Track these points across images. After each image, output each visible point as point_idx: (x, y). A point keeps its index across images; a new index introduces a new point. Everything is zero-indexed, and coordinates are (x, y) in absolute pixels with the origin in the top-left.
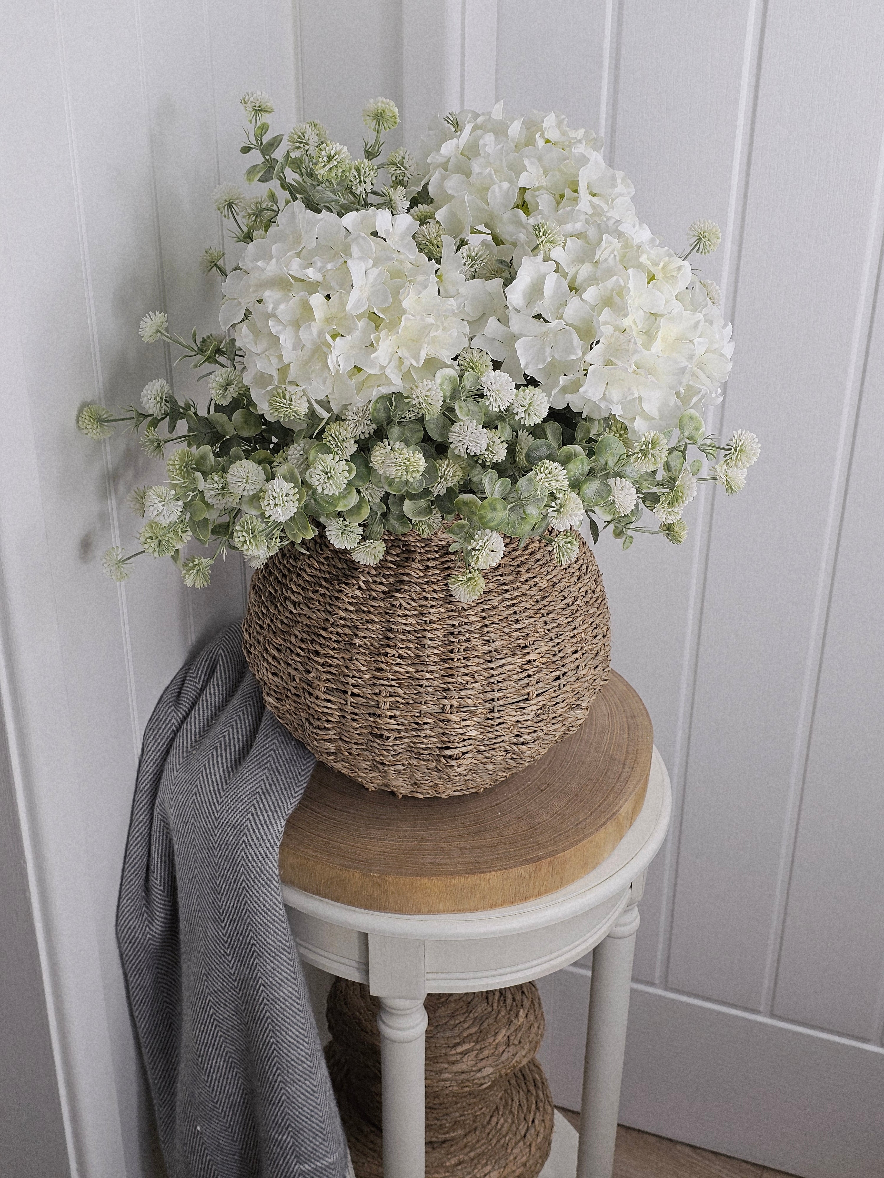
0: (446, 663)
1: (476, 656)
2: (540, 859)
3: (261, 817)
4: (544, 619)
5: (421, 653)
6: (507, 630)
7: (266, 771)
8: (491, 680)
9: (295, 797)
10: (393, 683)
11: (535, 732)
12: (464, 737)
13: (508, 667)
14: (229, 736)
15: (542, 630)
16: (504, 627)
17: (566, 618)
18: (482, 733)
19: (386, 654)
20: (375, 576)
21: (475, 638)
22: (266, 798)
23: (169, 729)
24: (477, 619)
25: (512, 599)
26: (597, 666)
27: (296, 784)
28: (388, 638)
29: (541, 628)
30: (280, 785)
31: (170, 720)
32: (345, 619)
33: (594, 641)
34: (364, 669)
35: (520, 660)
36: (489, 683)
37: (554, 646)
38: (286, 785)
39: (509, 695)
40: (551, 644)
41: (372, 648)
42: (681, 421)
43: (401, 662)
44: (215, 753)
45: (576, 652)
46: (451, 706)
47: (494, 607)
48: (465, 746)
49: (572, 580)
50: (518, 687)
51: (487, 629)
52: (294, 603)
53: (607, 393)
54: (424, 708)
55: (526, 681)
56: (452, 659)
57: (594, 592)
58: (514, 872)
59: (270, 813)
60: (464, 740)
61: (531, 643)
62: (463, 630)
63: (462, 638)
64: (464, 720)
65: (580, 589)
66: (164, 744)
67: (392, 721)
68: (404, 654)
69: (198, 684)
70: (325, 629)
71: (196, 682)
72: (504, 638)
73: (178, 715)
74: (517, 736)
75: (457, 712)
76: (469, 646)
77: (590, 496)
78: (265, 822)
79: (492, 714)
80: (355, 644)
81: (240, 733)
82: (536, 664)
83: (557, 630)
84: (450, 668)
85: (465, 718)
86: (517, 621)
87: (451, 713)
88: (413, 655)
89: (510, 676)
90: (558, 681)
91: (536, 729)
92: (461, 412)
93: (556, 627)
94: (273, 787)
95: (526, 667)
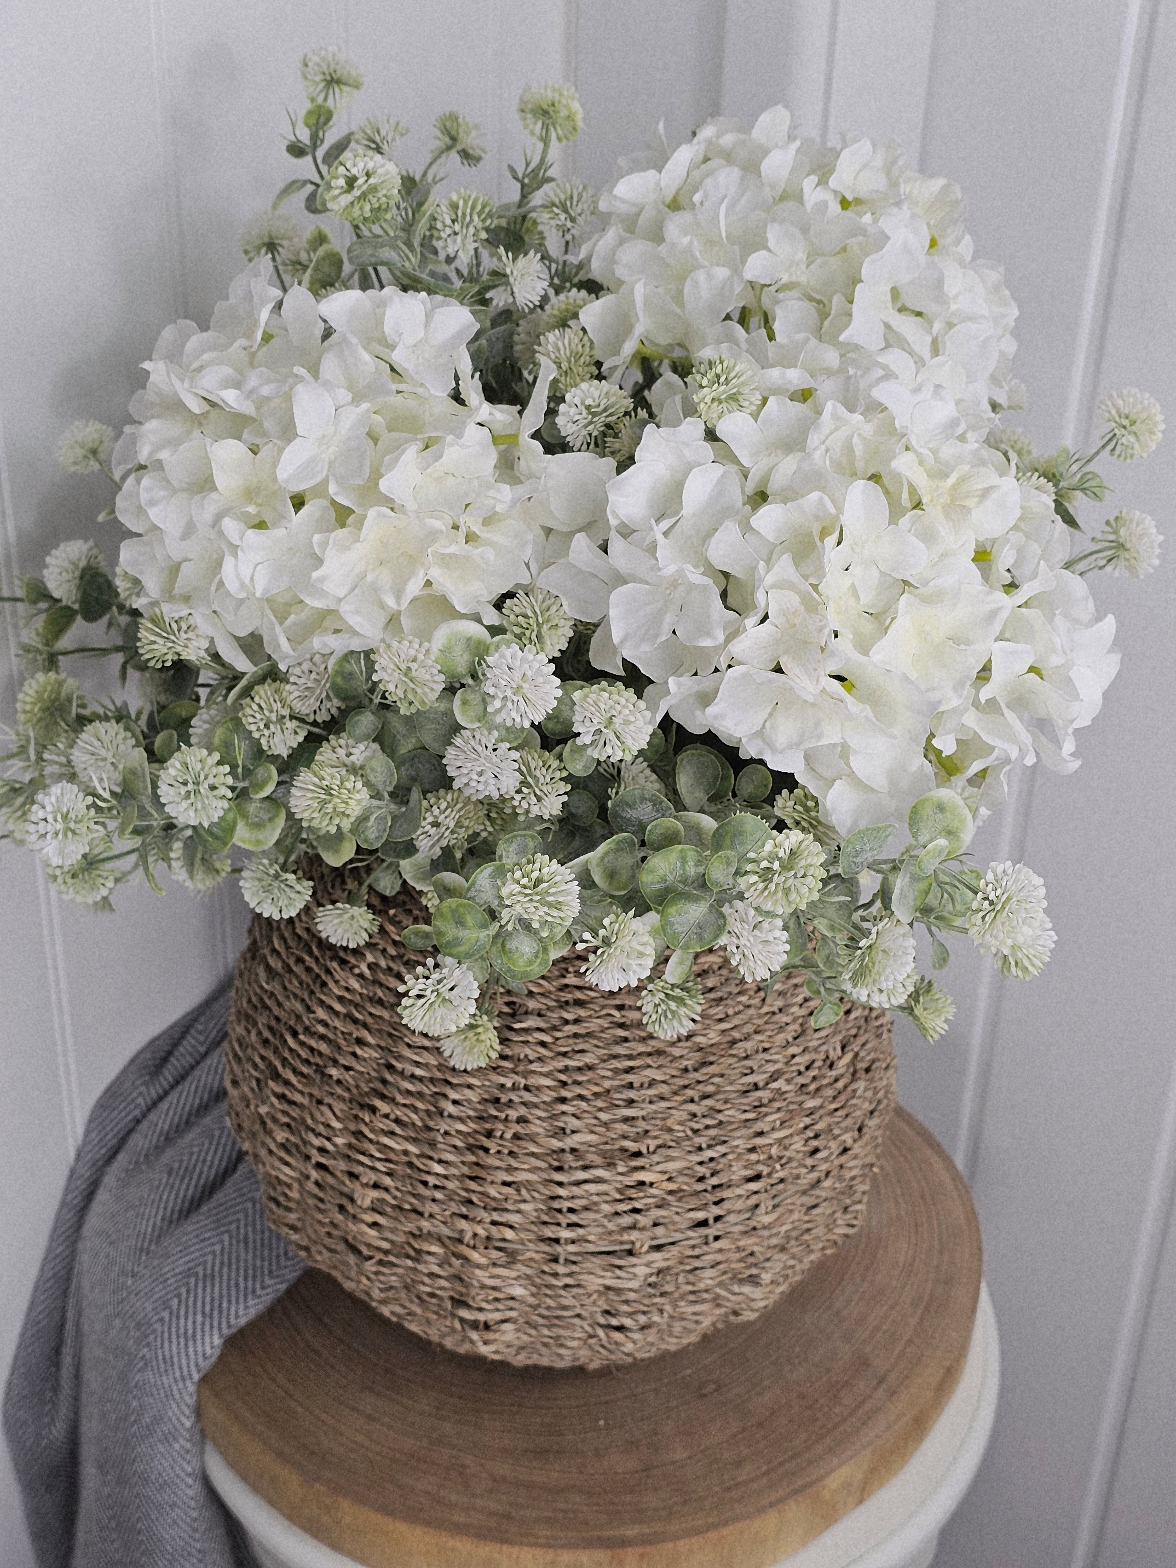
0: (473, 1153)
1: (533, 1154)
2: (623, 1543)
3: (182, 1321)
4: (692, 1107)
5: (431, 1124)
6: (604, 1116)
7: (226, 1237)
8: (556, 1205)
10: (379, 1165)
11: (644, 1312)
12: (498, 1295)
13: (593, 1188)
14: (199, 1156)
15: (682, 1128)
16: (600, 1109)
17: (745, 1111)
18: (533, 1295)
19: (373, 1110)
20: (393, 958)
21: (539, 1118)
22: (204, 1287)
23: (130, 1112)
24: (549, 1082)
25: (630, 1057)
27: (270, 1272)
28: (384, 1082)
29: (680, 1123)
30: (238, 1269)
31: (134, 1099)
32: (326, 1025)
33: (809, 1162)
34: (337, 1125)
35: (620, 1178)
36: (550, 1209)
37: (701, 1163)
38: (250, 1272)
39: (591, 1238)
40: (696, 1158)
41: (355, 1091)
42: (915, 811)
43: (398, 1130)
44: (164, 1181)
45: (757, 1177)
46: (475, 1235)
47: (590, 1068)
48: (498, 1310)
49: (780, 1039)
50: (611, 1226)
51: (564, 1107)
53: (768, 725)
54: (425, 1225)
55: (627, 1220)
56: (487, 1150)
59: (199, 1318)
60: (497, 1300)
61: (652, 1149)
62: (516, 1099)
63: (513, 1114)
64: (494, 1264)
65: (794, 1056)
66: (115, 1136)
67: (373, 1232)
68: (405, 1118)
69: (201, 1043)
70: (295, 1034)
71: (198, 1041)
72: (597, 1129)
73: (149, 1094)
74: (608, 1312)
75: (486, 1248)
76: (522, 1131)
77: (680, 929)
78: (186, 1333)
79: (554, 1266)
80: (331, 1076)
81: (219, 1152)
82: (653, 1191)
83: (713, 1132)
84: (477, 1164)
85: (498, 1262)
86: (631, 1102)
87: (474, 1247)
88: (419, 1123)
89: (595, 1204)
90: (703, 1231)
91: (647, 1308)
92: (463, 713)
93: (714, 1127)
94: (225, 1270)
95: (633, 1193)
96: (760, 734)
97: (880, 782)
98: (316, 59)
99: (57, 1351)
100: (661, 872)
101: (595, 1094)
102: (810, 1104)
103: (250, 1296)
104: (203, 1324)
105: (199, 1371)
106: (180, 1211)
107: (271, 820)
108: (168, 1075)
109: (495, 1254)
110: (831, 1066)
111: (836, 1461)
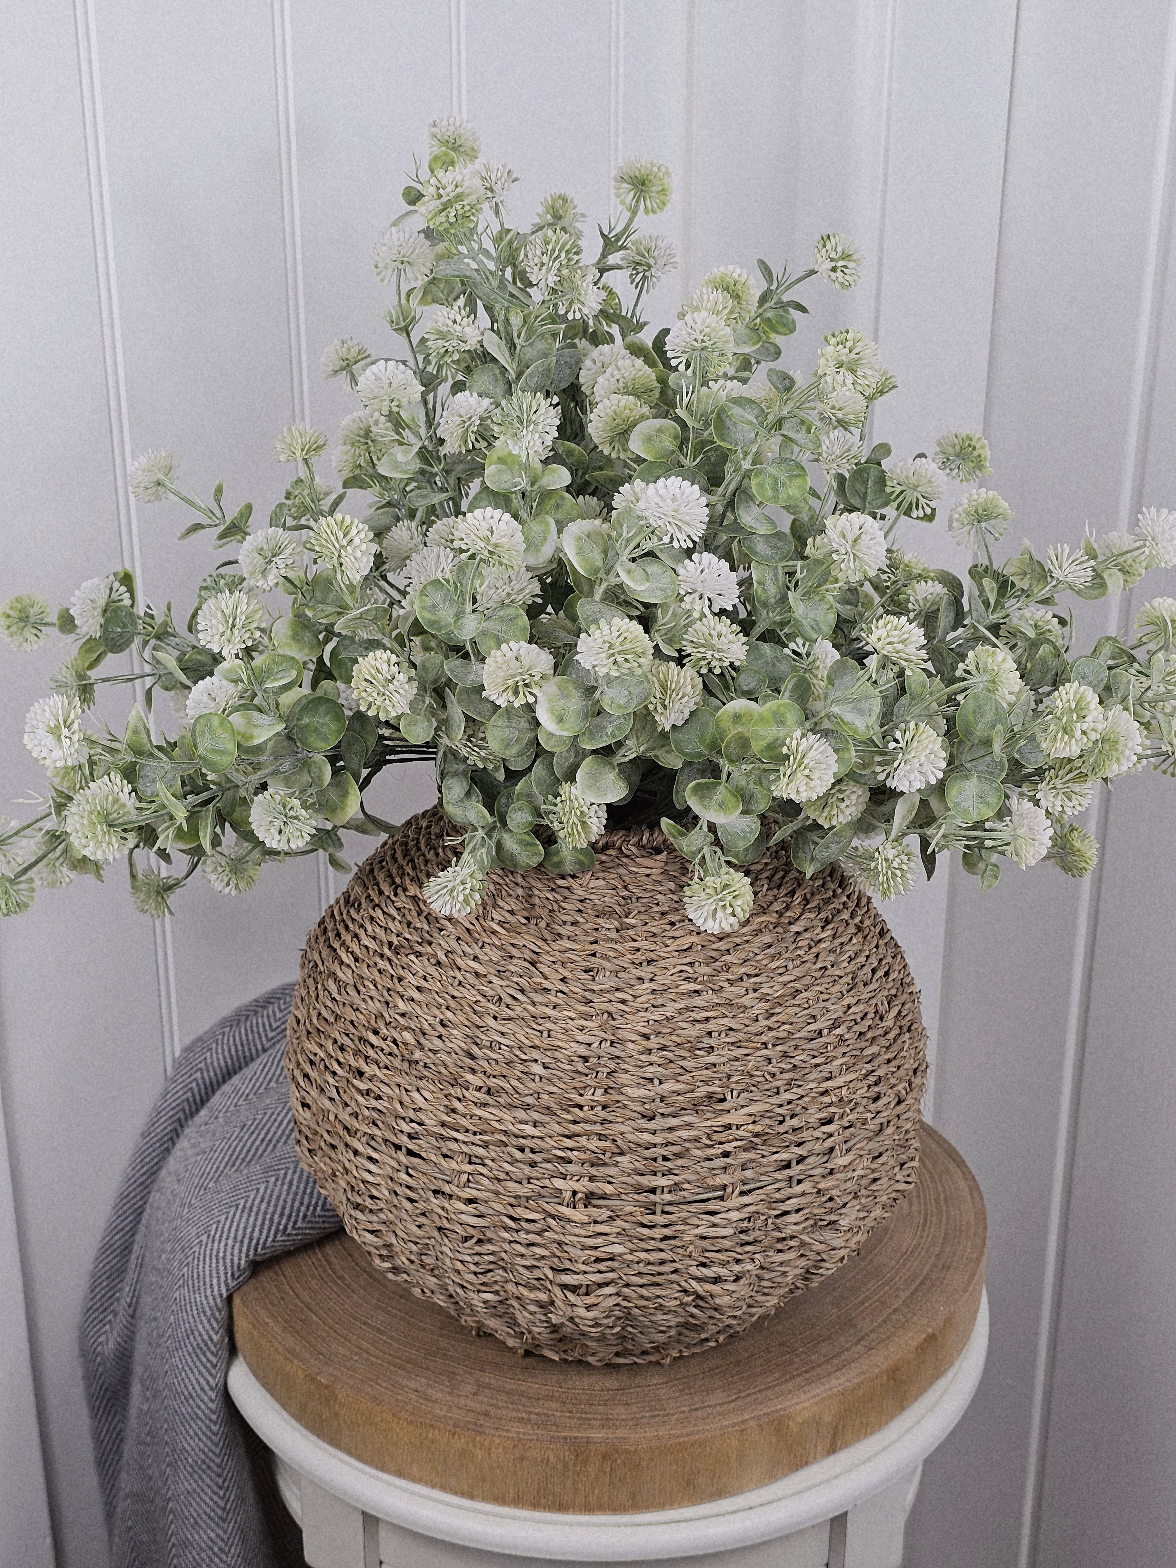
0: (567, 1112)
4: (766, 1052)
10: (475, 1139)
11: (738, 1261)
12: (599, 1255)
13: (685, 1134)
15: (760, 1073)
16: (685, 1058)
17: (814, 1057)
18: (632, 1251)
19: (466, 1085)
24: (632, 1035)
25: (706, 1009)
26: (880, 1155)
28: (474, 1057)
29: (757, 1068)
33: (872, 1107)
34: (428, 1107)
35: (708, 1123)
36: (645, 1159)
37: (781, 1106)
39: (686, 1186)
40: (776, 1100)
41: (443, 1071)
43: (491, 1100)
45: (829, 1122)
46: (575, 1193)
47: (668, 1020)
48: (599, 1272)
50: (702, 1173)
51: (651, 1058)
54: (525, 1191)
55: (720, 1163)
56: (580, 1107)
57: (881, 1018)
60: (598, 1260)
61: (734, 1093)
62: (606, 1056)
63: (603, 1070)
65: (849, 1007)
67: (469, 1210)
68: (498, 1088)
72: (681, 1078)
74: (704, 1265)
75: (584, 1205)
76: (612, 1085)
79: (652, 1217)
83: (790, 1075)
85: (600, 1219)
86: (710, 1050)
87: (572, 1206)
88: (511, 1092)
89: (687, 1150)
90: (787, 1173)
91: (740, 1257)
93: (789, 1071)
95: (721, 1137)
102: (869, 1051)
109: (593, 1211)
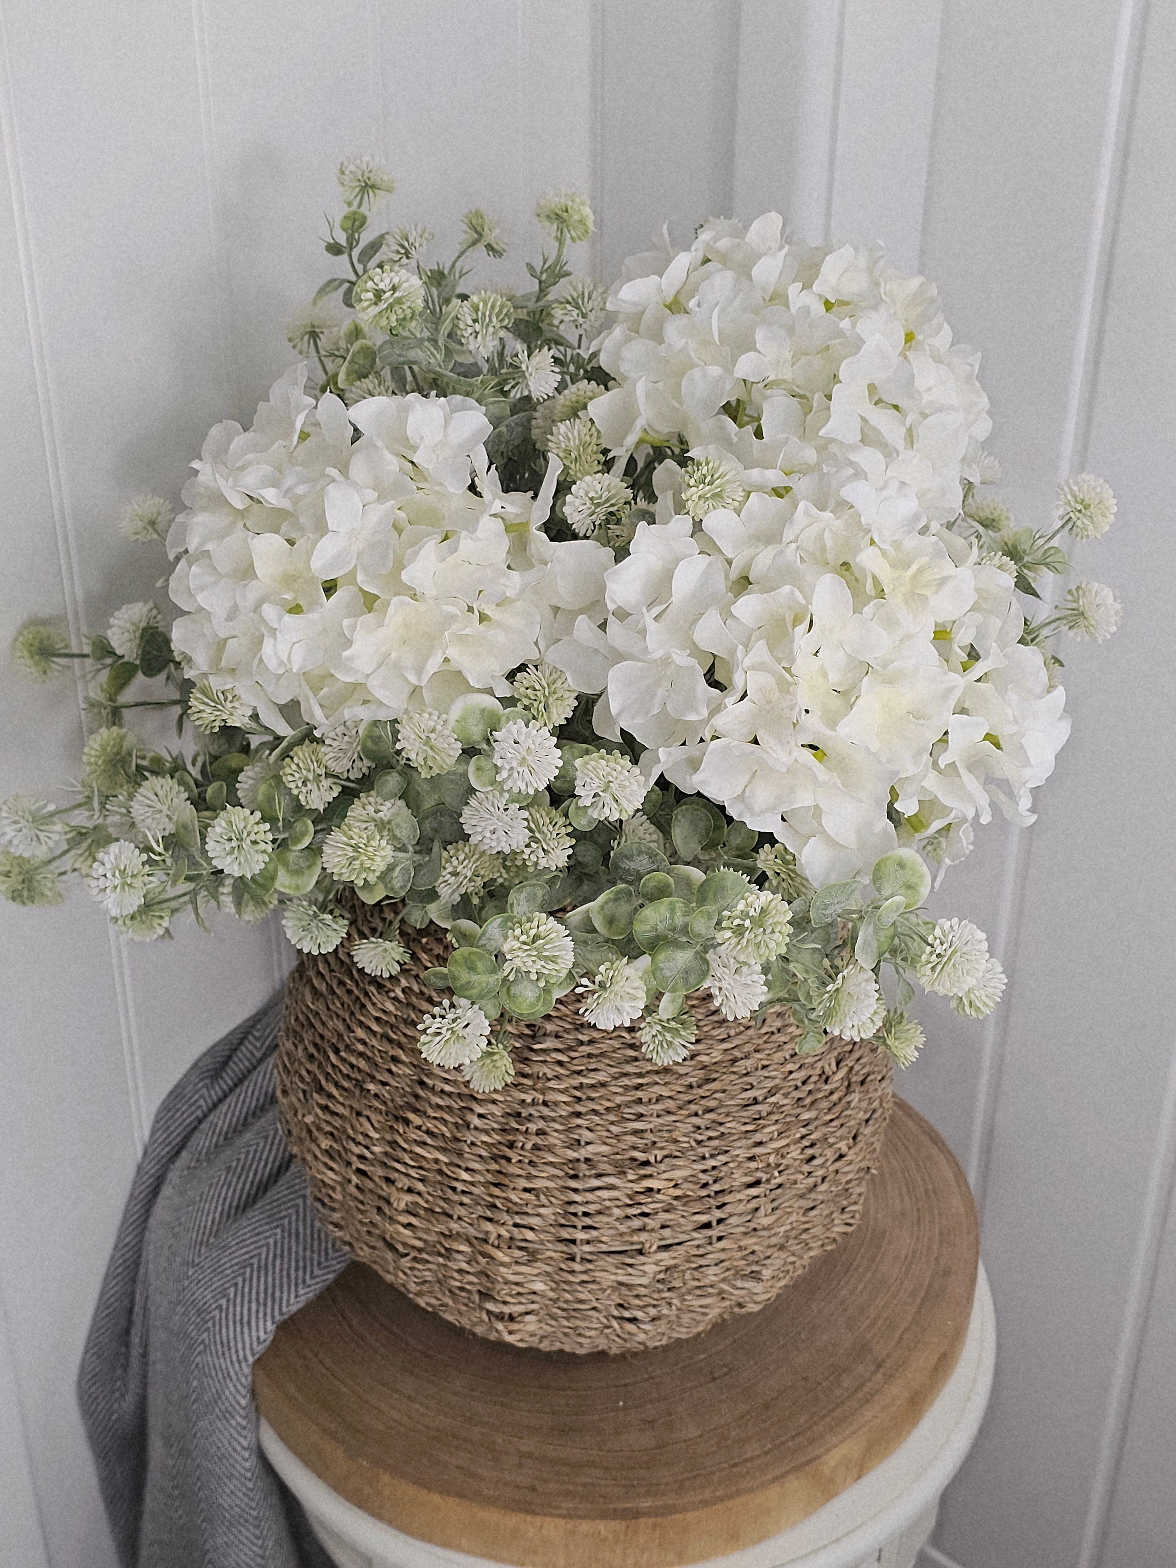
0: (496, 1162)
1: (551, 1164)
2: (637, 1514)
3: (238, 1309)
4: (696, 1121)
5: (459, 1135)
7: (279, 1231)
8: (572, 1209)
9: (309, 1286)
10: (412, 1172)
11: (654, 1306)
12: (521, 1290)
13: (606, 1194)
14: (255, 1155)
15: (686, 1139)
16: (612, 1123)
17: (745, 1123)
18: (552, 1290)
19: (407, 1122)
21: (556, 1131)
22: (259, 1277)
23: (192, 1113)
24: (565, 1098)
25: (640, 1075)
26: (814, 1207)
27: (319, 1263)
28: (417, 1097)
29: (685, 1135)
30: (290, 1260)
31: (196, 1101)
32: (364, 1043)
33: (806, 1168)
34: (375, 1135)
35: (630, 1185)
36: (566, 1212)
37: (704, 1171)
38: (301, 1264)
39: (604, 1239)
40: (700, 1167)
41: (390, 1104)
42: (878, 868)
43: (429, 1141)
44: (223, 1178)
45: (757, 1183)
46: (499, 1236)
47: (603, 1085)
48: (524, 1303)
49: (778, 1057)
50: (623, 1228)
51: (579, 1121)
52: (315, 991)
53: (747, 791)
54: (455, 1226)
55: (637, 1223)
56: (509, 1160)
58: (585, 1526)
59: (254, 1306)
60: (519, 1294)
61: (659, 1158)
62: (536, 1114)
63: (533, 1127)
64: (517, 1263)
65: (791, 1072)
66: (178, 1135)
67: (407, 1232)
68: (436, 1130)
69: (258, 1050)
70: (337, 1051)
71: (255, 1047)
72: (608, 1141)
73: (210, 1096)
74: (621, 1305)
75: (509, 1248)
76: (540, 1142)
77: (669, 974)
78: (242, 1319)
79: (571, 1264)
80: (369, 1091)
81: (274, 1152)
82: (659, 1197)
83: (715, 1143)
84: (500, 1172)
85: (520, 1260)
86: (640, 1116)
87: (498, 1247)
88: (448, 1135)
89: (608, 1208)
90: (707, 1232)
91: (657, 1302)
92: (478, 777)
93: (716, 1138)
94: (278, 1262)
95: (642, 1198)
96: (741, 798)
97: (849, 838)
98: (352, 168)
99: (127, 1332)
100: (652, 922)
101: (607, 1109)
102: (806, 1116)
103: (301, 1286)
104: (257, 1312)
105: (253, 1355)
106: (237, 1207)
107: (309, 867)
108: (228, 1079)
109: (518, 1253)
110: (826, 1081)
111: (834, 1440)
